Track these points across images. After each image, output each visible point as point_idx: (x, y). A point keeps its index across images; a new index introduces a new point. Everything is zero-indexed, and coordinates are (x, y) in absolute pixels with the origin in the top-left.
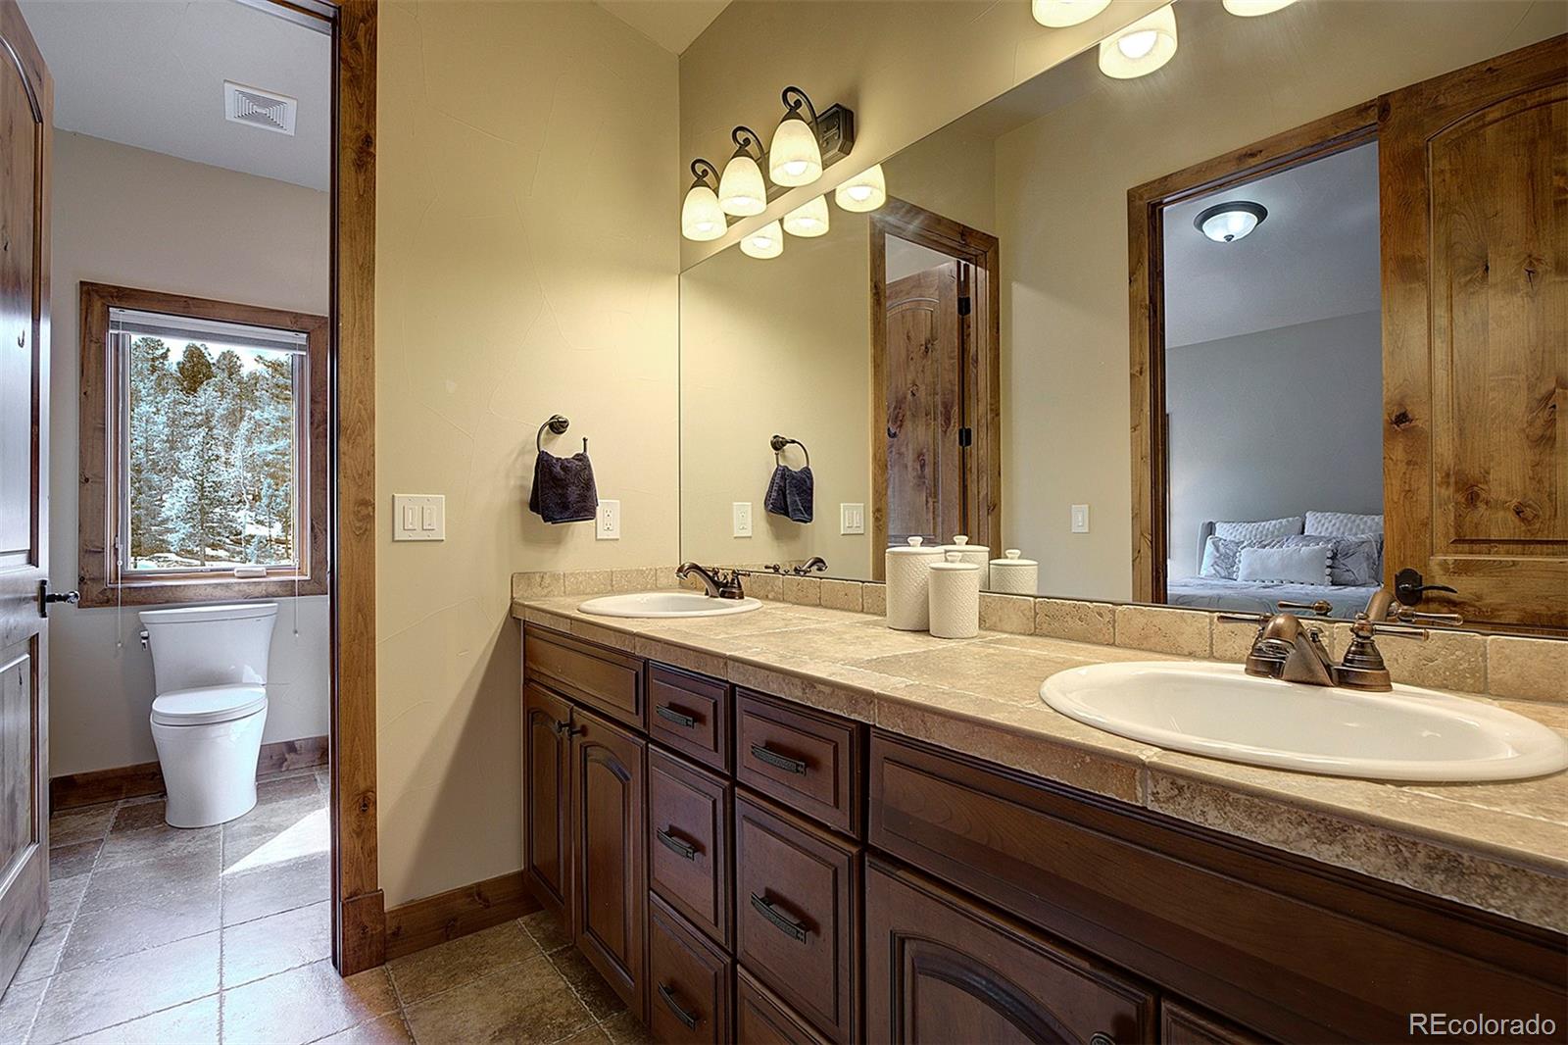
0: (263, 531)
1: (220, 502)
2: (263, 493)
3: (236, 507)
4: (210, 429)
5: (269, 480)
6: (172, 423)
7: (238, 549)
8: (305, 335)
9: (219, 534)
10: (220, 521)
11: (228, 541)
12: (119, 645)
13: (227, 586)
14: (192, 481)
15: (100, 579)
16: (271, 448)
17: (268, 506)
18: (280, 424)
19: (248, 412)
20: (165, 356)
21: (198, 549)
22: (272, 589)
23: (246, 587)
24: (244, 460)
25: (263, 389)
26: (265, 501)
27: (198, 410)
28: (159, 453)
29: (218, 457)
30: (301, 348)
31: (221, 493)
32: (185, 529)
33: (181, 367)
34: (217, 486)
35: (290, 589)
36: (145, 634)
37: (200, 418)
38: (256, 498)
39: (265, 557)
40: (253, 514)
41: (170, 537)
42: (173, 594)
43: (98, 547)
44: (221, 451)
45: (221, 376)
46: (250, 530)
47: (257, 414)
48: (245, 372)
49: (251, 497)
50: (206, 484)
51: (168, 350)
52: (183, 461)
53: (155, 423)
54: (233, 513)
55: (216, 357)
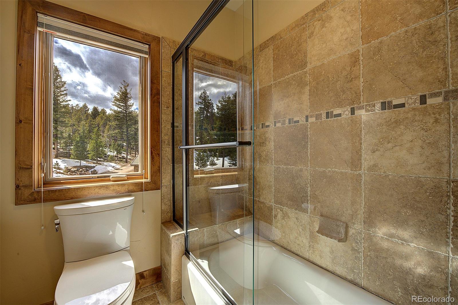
0: (112, 154)
1: (101, 146)
2: (112, 144)
3: (105, 148)
4: (99, 128)
5: (113, 141)
6: (90, 126)
7: (106, 158)
8: (147, 46)
9: (101, 155)
10: (101, 151)
11: (103, 156)
12: (43, 227)
13: (107, 187)
14: (94, 141)
15: (30, 186)
16: (114, 132)
17: (113, 147)
18: (116, 126)
19: (108, 123)
20: (88, 110)
21: (96, 158)
22: (131, 188)
23: (117, 188)
24: (107, 136)
25: (112, 117)
26: (112, 146)
27: (96, 123)
28: (86, 134)
29: (101, 135)
30: (146, 53)
31: (101, 144)
32: (93, 153)
33: (92, 113)
34: (101, 142)
35: (140, 188)
36: (57, 221)
37: (96, 125)
38: (110, 145)
39: (112, 161)
40: (109, 149)
41: (89, 155)
42: (75, 194)
43: (28, 165)
44: (102, 134)
45: (102, 115)
46: (108, 154)
47: (110, 123)
48: (107, 113)
49: (109, 145)
50: (98, 142)
51: (89, 109)
52: (92, 136)
53: (86, 126)
54: (105, 149)
55: (100, 110)
